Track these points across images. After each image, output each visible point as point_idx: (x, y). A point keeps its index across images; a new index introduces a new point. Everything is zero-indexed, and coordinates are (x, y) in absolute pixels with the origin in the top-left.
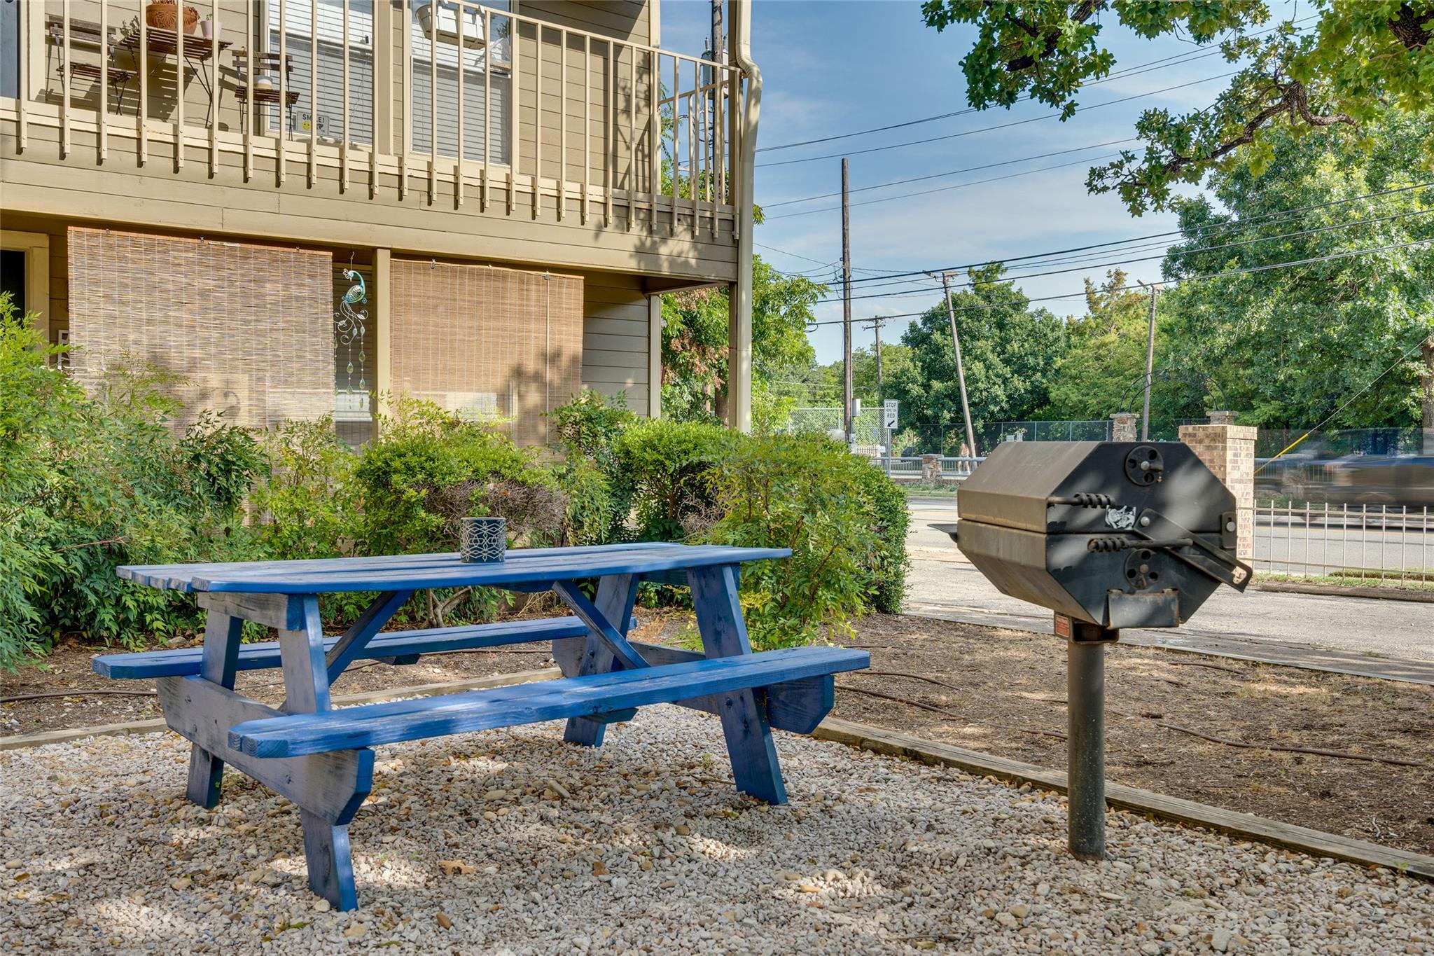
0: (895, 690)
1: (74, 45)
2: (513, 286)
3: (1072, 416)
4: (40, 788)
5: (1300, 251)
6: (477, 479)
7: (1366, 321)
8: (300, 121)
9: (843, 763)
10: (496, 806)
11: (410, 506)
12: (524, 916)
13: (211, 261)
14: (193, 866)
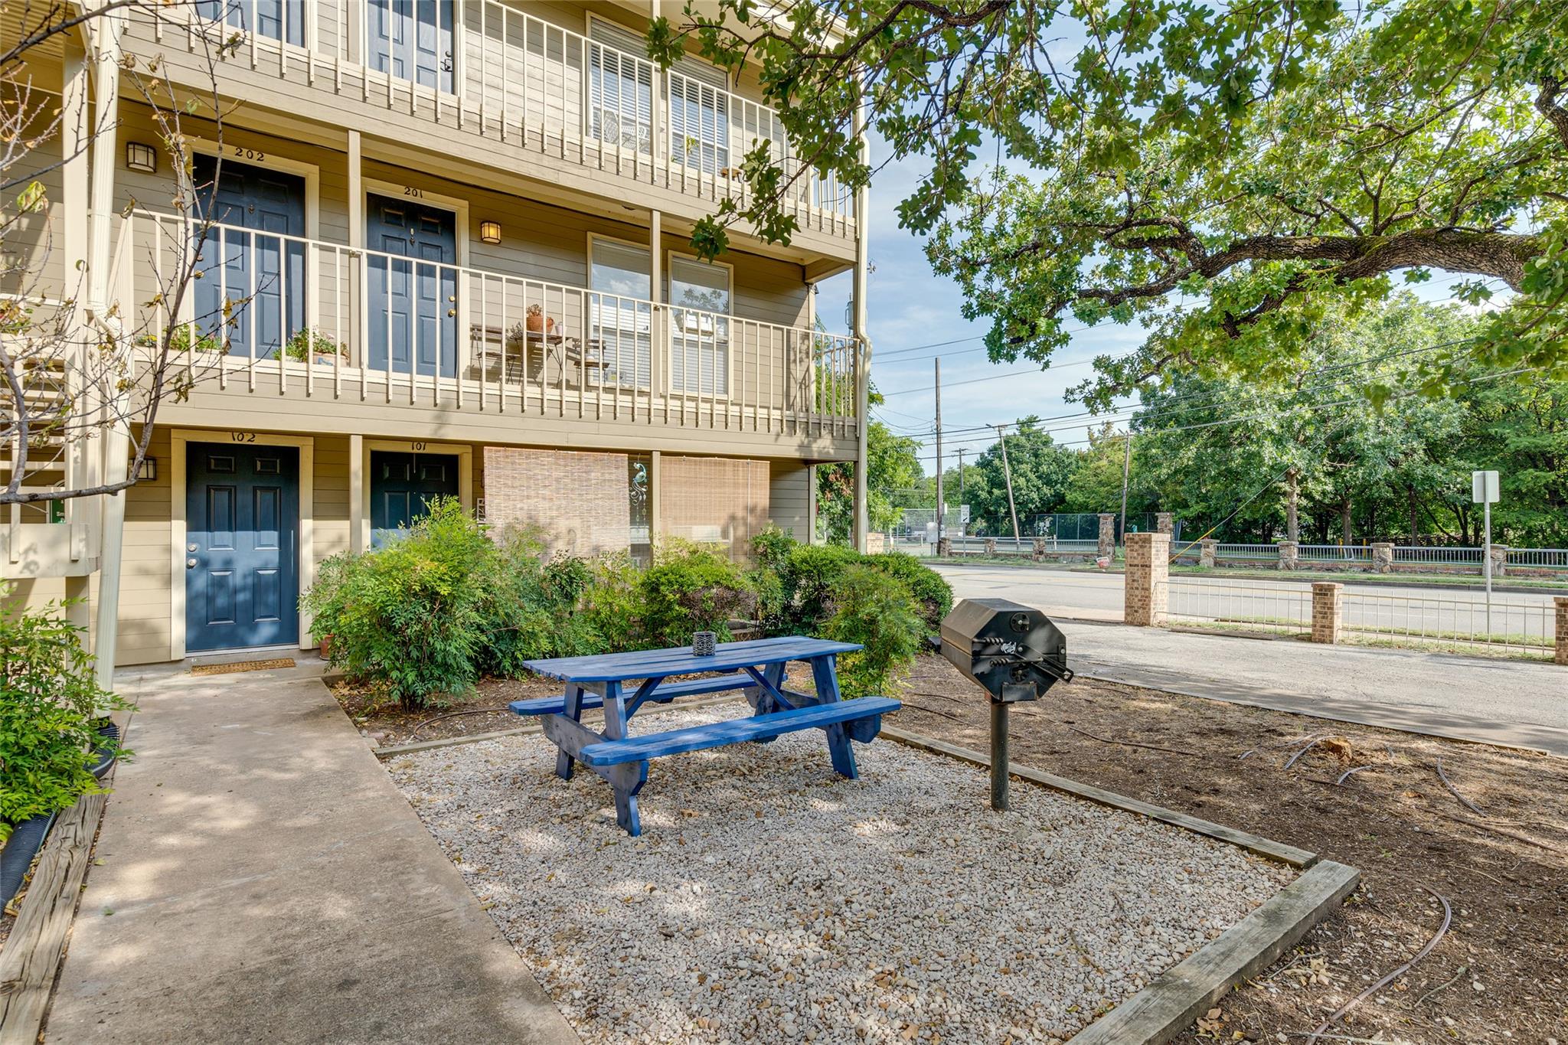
0: (934, 706)
1: (488, 340)
2: (729, 469)
3: (1079, 511)
4: (481, 767)
5: (1212, 417)
6: (708, 587)
7: (1252, 458)
8: (610, 376)
9: (894, 754)
10: (710, 779)
11: (670, 603)
12: (721, 839)
13: (562, 462)
14: (561, 812)
